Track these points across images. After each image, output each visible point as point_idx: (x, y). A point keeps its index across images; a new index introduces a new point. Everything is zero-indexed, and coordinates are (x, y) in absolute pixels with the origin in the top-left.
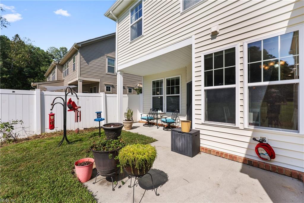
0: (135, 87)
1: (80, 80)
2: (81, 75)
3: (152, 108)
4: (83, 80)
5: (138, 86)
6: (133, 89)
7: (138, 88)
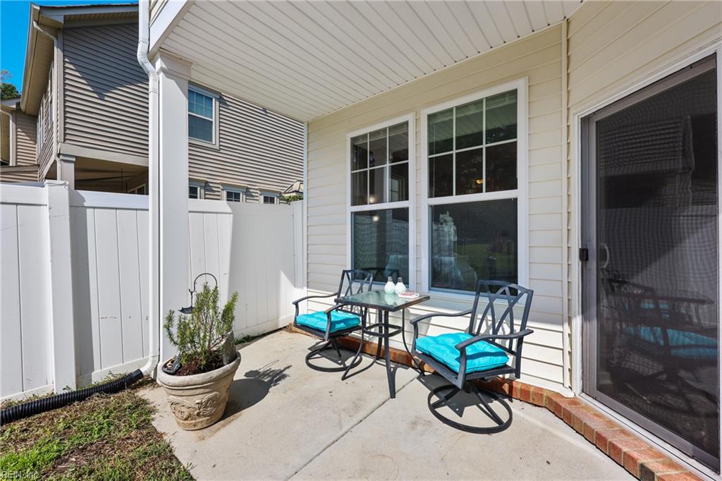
0: (285, 193)
1: (64, 155)
2: (68, 137)
3: (349, 268)
4: (76, 157)
5: (294, 189)
6: (278, 197)
7: (294, 194)
